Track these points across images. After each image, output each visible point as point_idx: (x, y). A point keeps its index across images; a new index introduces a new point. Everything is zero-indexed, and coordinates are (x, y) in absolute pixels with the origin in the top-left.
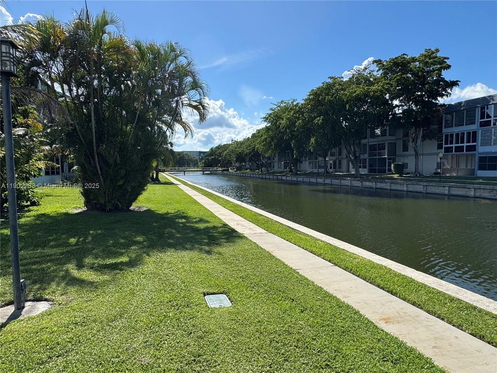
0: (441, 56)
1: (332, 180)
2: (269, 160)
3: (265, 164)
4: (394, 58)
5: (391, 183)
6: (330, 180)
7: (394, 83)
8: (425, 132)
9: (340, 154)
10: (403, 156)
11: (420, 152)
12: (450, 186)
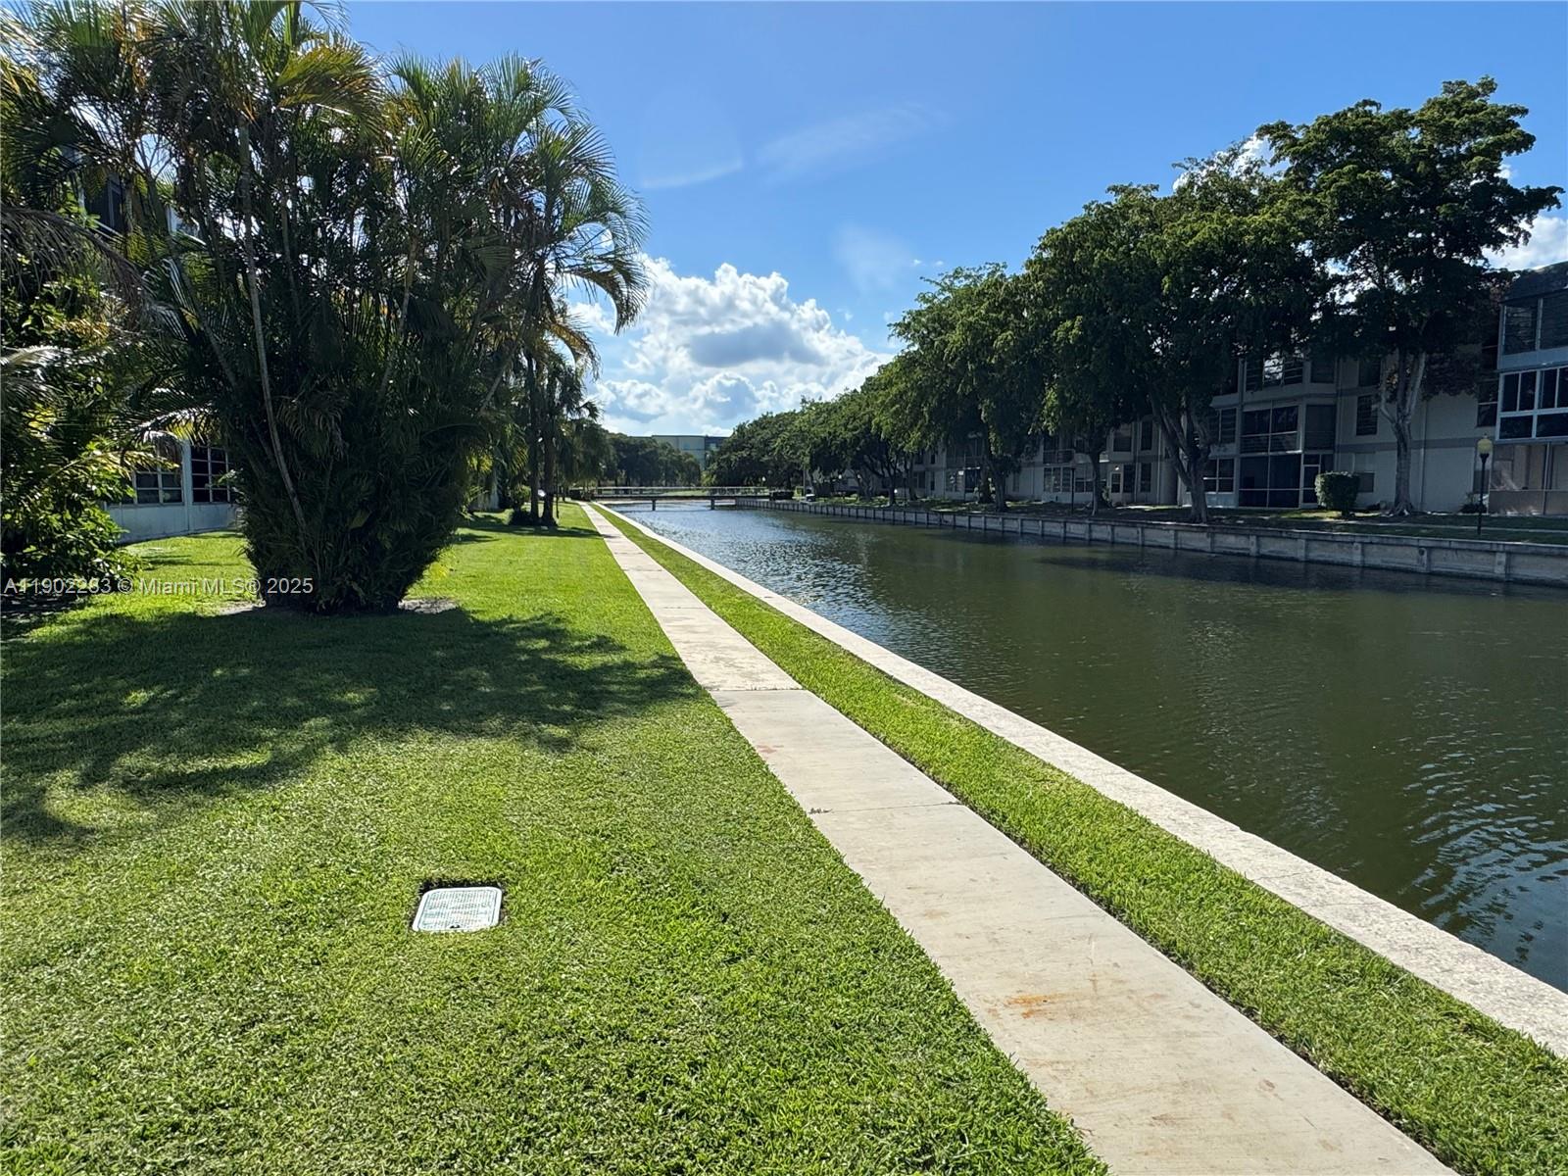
0: (1500, 105)
1: (1117, 530)
2: (920, 462)
3: (904, 476)
4: (1331, 114)
5: (1307, 540)
6: (1109, 528)
7: (1328, 200)
8: (1436, 366)
9: (1147, 444)
10: (1358, 450)
11: (1415, 436)
12: (1512, 549)
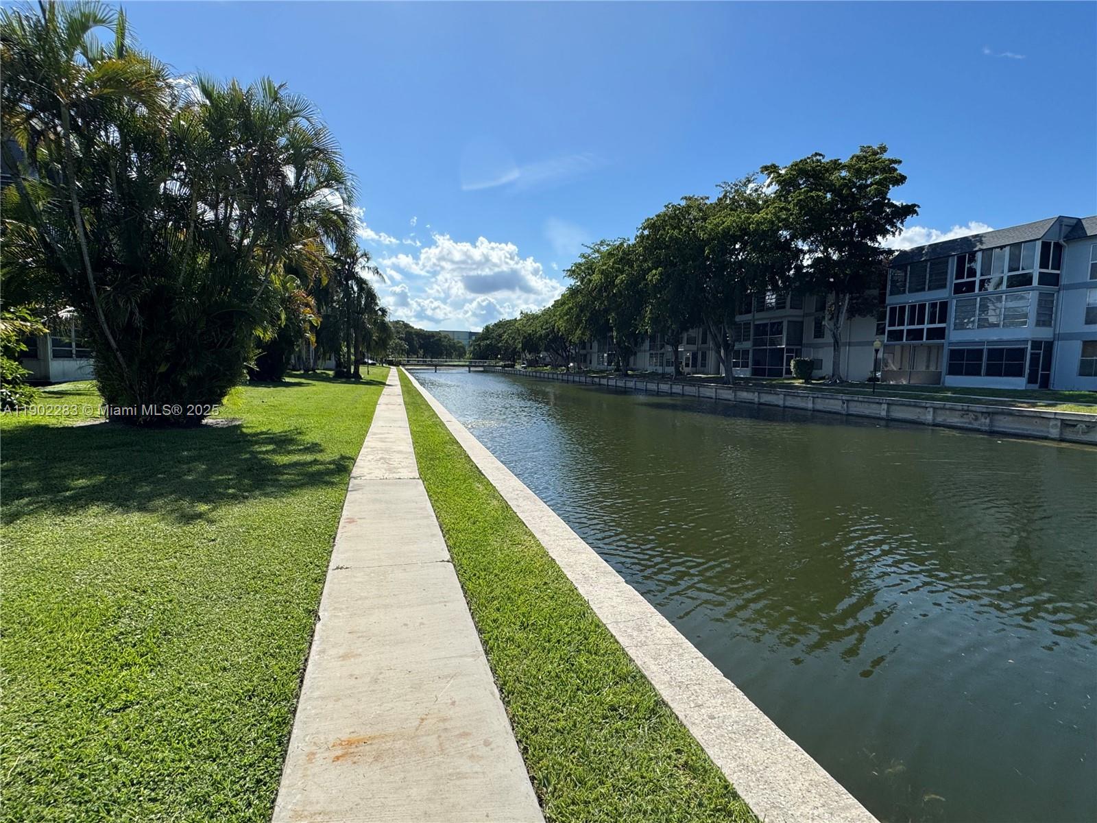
0: (888, 159)
1: (685, 388)
2: (583, 348)
3: (575, 356)
4: (799, 160)
5: (785, 395)
6: (682, 387)
7: (794, 207)
8: (854, 301)
9: (704, 342)
10: (816, 346)
11: (843, 339)
12: (890, 402)
